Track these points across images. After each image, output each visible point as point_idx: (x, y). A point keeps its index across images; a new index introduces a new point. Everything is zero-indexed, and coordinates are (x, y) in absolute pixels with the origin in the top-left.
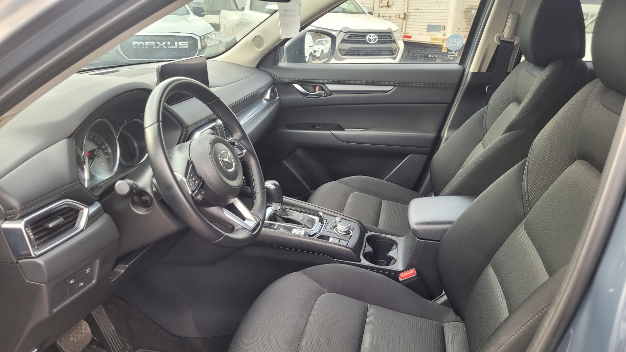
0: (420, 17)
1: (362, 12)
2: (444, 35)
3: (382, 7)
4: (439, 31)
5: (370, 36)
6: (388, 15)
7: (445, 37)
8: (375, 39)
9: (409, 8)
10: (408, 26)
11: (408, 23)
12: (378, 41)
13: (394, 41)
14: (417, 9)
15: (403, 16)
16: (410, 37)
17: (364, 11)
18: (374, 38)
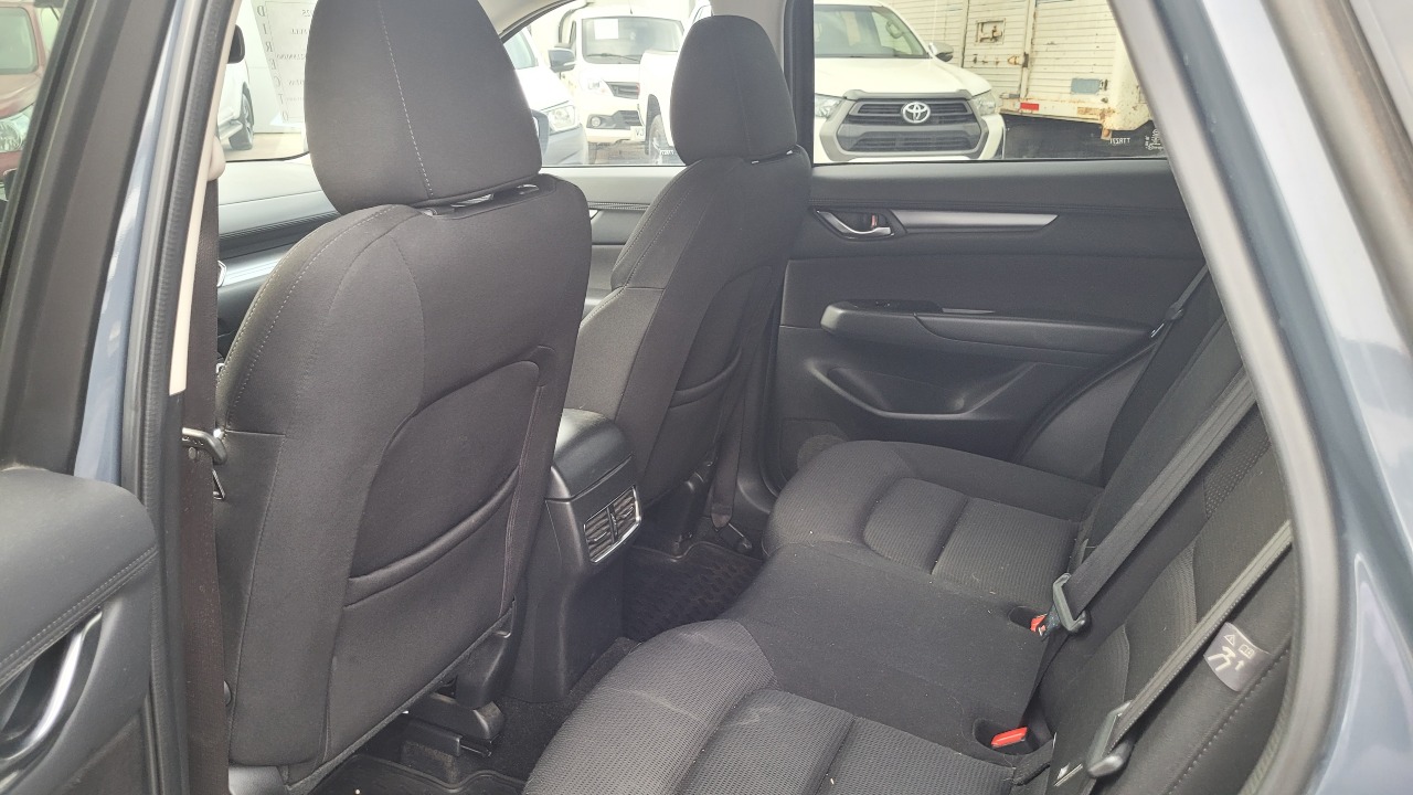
0: (1057, 62)
1: (921, 53)
2: (1105, 101)
3: (982, 40)
4: (1094, 92)
5: (912, 107)
6: (993, 59)
7: (1105, 106)
8: (924, 114)
9: (1036, 41)
10: (1033, 82)
11: (1034, 76)
12: (930, 117)
13: (973, 118)
14: (1052, 44)
15: (1021, 60)
16: (1036, 107)
17: (927, 50)
18: (920, 111)
